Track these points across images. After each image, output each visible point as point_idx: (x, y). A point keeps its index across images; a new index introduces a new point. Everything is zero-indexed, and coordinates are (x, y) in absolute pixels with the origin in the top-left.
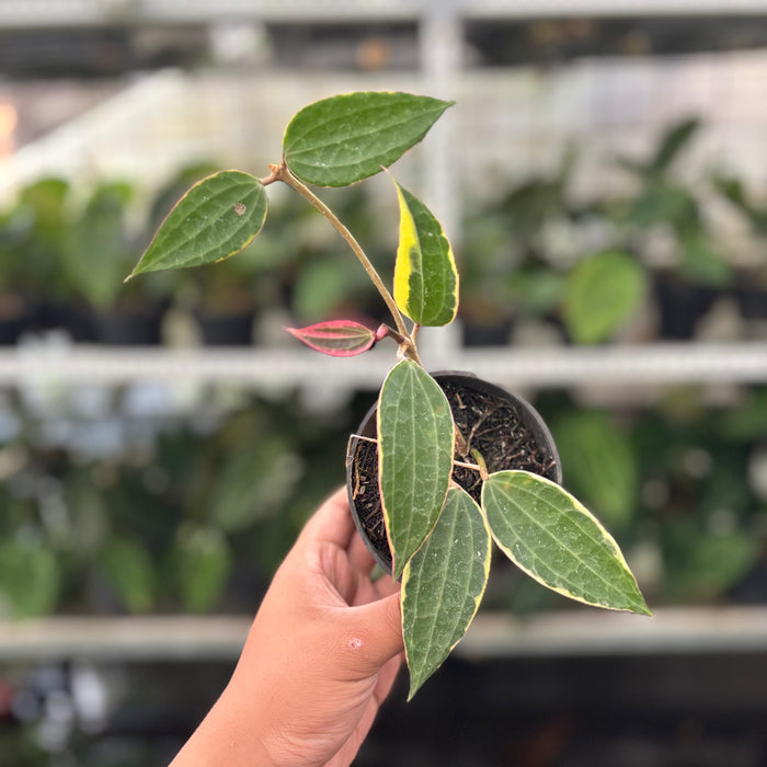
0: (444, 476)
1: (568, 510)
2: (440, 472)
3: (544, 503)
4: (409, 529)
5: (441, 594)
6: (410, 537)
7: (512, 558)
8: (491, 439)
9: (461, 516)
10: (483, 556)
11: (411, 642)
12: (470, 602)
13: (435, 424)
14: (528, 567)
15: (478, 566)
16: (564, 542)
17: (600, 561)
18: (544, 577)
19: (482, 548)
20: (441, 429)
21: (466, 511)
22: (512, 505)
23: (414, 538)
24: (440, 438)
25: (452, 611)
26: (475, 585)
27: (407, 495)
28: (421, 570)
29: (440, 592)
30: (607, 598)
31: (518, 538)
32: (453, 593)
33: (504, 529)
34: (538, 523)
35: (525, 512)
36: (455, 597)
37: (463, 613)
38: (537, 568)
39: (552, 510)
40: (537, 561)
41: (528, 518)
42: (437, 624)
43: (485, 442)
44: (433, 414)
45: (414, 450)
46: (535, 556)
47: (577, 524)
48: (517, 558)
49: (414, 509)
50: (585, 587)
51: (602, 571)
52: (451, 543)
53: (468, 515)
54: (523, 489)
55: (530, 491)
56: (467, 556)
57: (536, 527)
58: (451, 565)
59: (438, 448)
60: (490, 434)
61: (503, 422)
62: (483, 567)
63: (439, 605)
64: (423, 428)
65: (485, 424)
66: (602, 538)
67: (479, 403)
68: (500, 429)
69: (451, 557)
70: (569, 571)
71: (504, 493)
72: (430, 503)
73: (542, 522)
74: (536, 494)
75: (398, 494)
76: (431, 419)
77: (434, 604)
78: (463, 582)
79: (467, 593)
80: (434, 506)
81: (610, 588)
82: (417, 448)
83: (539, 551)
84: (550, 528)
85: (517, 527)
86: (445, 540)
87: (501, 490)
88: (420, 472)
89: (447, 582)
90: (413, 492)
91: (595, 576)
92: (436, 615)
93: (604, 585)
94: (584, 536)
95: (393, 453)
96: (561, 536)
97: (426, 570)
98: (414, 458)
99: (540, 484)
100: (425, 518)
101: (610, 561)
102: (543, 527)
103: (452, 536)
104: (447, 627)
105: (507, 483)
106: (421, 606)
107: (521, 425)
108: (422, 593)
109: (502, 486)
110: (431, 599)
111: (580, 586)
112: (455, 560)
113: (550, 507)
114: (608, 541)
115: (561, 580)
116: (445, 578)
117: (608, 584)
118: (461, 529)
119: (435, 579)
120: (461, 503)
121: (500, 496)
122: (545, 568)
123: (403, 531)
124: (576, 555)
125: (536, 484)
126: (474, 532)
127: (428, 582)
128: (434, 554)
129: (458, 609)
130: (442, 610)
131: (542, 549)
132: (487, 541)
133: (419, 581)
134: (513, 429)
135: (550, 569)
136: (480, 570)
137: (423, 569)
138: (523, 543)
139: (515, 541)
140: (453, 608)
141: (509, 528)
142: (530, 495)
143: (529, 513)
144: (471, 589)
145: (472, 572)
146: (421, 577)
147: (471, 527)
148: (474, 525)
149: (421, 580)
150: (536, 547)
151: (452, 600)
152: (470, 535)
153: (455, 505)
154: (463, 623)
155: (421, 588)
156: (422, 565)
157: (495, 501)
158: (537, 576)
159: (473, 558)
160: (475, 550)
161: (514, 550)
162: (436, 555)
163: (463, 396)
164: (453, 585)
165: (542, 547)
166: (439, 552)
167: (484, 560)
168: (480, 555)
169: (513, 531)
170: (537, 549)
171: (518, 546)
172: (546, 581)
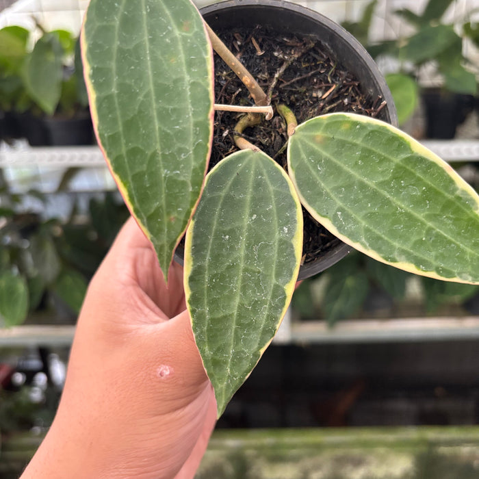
0: (201, 119)
1: (404, 156)
2: (195, 114)
3: (370, 152)
4: (163, 202)
5: (239, 285)
6: (169, 214)
7: (333, 230)
8: (303, 89)
9: (259, 185)
10: (291, 232)
11: (206, 348)
12: (278, 292)
13: (180, 47)
14: (356, 240)
15: (286, 246)
16: (403, 200)
17: (456, 221)
18: (379, 250)
19: (291, 221)
20: (190, 50)
21: (266, 177)
22: (328, 161)
23: (174, 215)
24: (190, 64)
25: (256, 305)
26: (283, 270)
27: (149, 153)
28: (208, 258)
29: (237, 284)
30: (470, 268)
31: (340, 203)
32: (254, 281)
33: (320, 194)
34: (365, 180)
35: (346, 168)
36: (257, 284)
37: (271, 307)
38: (368, 239)
39: (383, 160)
40: (367, 230)
41: (350, 176)
42: (238, 323)
43: (295, 93)
44: (177, 33)
45: (151, 87)
46: (364, 224)
47: (418, 174)
48: (340, 228)
49: (164, 172)
50: (436, 258)
51: (459, 234)
52: (247, 220)
53: (269, 182)
54: (342, 138)
55: (350, 139)
56: (270, 234)
57: (363, 186)
58: (249, 247)
59: (187, 78)
60: (301, 83)
61: (317, 66)
62: (292, 246)
63: (237, 301)
64: (163, 54)
65: (292, 71)
66: (456, 189)
67: (284, 47)
68: (314, 75)
69: (248, 238)
70: (414, 238)
71: (316, 147)
72: (187, 160)
73: (372, 179)
74: (359, 141)
75: (133, 152)
76: (174, 40)
77: (230, 297)
78: (267, 266)
79: (274, 281)
80: (193, 164)
81: (471, 254)
82: (156, 84)
83: (370, 217)
84: (382, 184)
85: (337, 190)
86: (240, 217)
87: (311, 144)
88: (164, 116)
89: (246, 270)
90: (158, 147)
91: (450, 242)
92: (235, 312)
93: (463, 252)
94: (430, 189)
95: (114, 90)
96: (397, 193)
97: (216, 258)
98: (154, 97)
99: (363, 127)
100: (184, 184)
101: (470, 219)
102: (371, 183)
103: (247, 211)
104: (251, 326)
105: (319, 134)
106: (214, 303)
107: (340, 67)
108: (213, 287)
109: (313, 139)
110: (226, 293)
111: (430, 256)
112: (254, 239)
113: (379, 156)
114: (464, 192)
115: (403, 252)
116: (242, 265)
117: (469, 250)
118: (259, 201)
119: (229, 268)
120: (258, 167)
121: (312, 153)
122: (379, 238)
123: (156, 204)
124: (420, 216)
125: (358, 127)
126: (278, 203)
127: (219, 271)
128: (225, 236)
129: (264, 302)
130: (243, 305)
131: (373, 214)
132: (295, 212)
133: (207, 272)
134: (330, 73)
135: (386, 238)
136: (288, 251)
137: (211, 256)
138: (346, 209)
139: (336, 208)
140: (256, 302)
141: (326, 192)
142: (351, 143)
143: (352, 168)
144: (278, 275)
145: (278, 253)
146: (208, 265)
147: (273, 197)
148: (277, 193)
149: (209, 270)
150: (364, 212)
151: (254, 292)
152: (272, 207)
153: (249, 171)
154: (271, 320)
155: (211, 280)
156: (209, 252)
157: (306, 161)
158: (368, 250)
159: (277, 236)
160: (279, 225)
161: (335, 220)
162: (227, 237)
163: (260, 40)
164: (254, 272)
165: (373, 211)
166: (231, 232)
167: (293, 236)
168: (286, 232)
169: (332, 195)
170: (366, 214)
171: (339, 213)
172: (382, 255)
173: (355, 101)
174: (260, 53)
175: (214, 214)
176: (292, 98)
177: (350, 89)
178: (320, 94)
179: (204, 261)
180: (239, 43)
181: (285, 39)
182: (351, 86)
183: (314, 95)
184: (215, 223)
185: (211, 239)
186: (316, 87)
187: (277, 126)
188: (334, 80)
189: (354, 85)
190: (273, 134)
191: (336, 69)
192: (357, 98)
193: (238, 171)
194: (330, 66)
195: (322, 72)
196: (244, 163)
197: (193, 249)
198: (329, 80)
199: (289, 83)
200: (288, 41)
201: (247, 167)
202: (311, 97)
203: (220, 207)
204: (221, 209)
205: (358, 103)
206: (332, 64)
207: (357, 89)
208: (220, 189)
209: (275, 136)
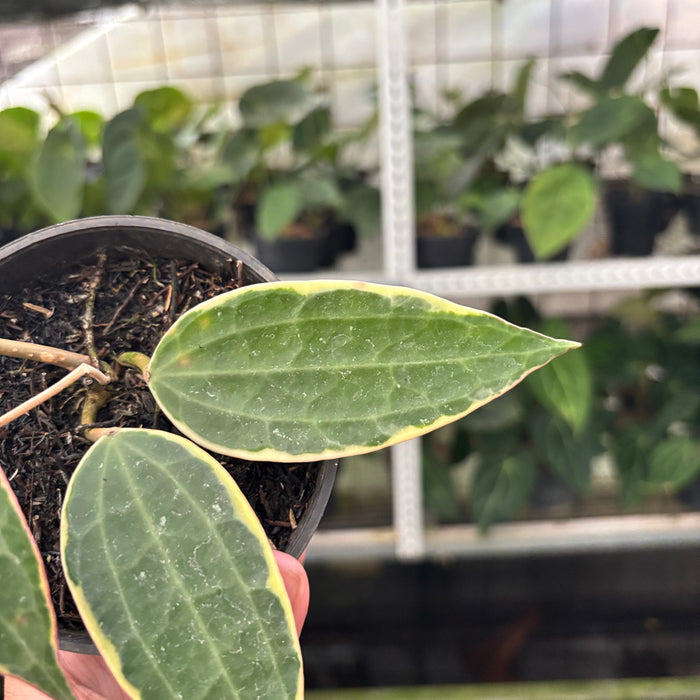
1: (297, 310)
3: (258, 332)
5: (203, 628)
7: (283, 457)
9: (142, 474)
10: (227, 506)
14: (320, 449)
15: (232, 528)
16: (339, 359)
17: (418, 337)
18: (356, 441)
19: (216, 492)
21: (146, 458)
22: (216, 380)
25: (246, 640)
28: (133, 623)
30: (480, 381)
31: (267, 419)
32: (221, 609)
33: (235, 425)
34: (277, 369)
36: (228, 611)
37: (267, 628)
38: (332, 437)
39: (279, 331)
40: (325, 426)
41: (257, 378)
42: (239, 684)
43: (127, 329)
46: (315, 421)
47: (332, 317)
48: (290, 449)
50: (431, 397)
51: (434, 350)
52: (156, 531)
53: (155, 462)
54: (212, 339)
55: (222, 334)
56: (200, 528)
57: (280, 378)
58: (182, 567)
60: (127, 312)
62: (239, 524)
63: (215, 653)
66: (387, 302)
69: (173, 556)
70: (387, 394)
71: (190, 373)
73: (283, 362)
74: (233, 330)
77: (203, 655)
78: (224, 574)
79: (247, 589)
81: (468, 363)
83: (315, 409)
84: (299, 359)
85: (253, 404)
86: (144, 535)
87: (180, 373)
89: (198, 602)
91: (431, 368)
92: (223, 672)
93: (457, 366)
94: (359, 324)
96: (326, 355)
97: (146, 615)
99: (225, 310)
101: (432, 324)
102: (286, 367)
103: (148, 520)
104: (262, 673)
105: (179, 355)
108: (167, 660)
109: (177, 366)
110: (192, 654)
111: (422, 402)
113: (270, 330)
114: (399, 298)
115: (387, 420)
116: (189, 599)
117: (461, 360)
119: (173, 616)
120: (127, 453)
121: (189, 383)
122: (346, 425)
124: (372, 362)
125: (219, 314)
126: (183, 480)
127: (162, 630)
128: (138, 575)
129: (253, 629)
130: (227, 653)
131: (316, 402)
132: (214, 476)
133: (144, 645)
134: (155, 276)
135: (354, 419)
136: (239, 533)
137: (135, 617)
138: (279, 419)
139: (267, 428)
140: (243, 635)
141: (241, 418)
142: (226, 339)
143: (251, 366)
144: (248, 576)
145: (228, 546)
146: (141, 634)
147: (171, 477)
148: (175, 468)
149: (146, 639)
150: (305, 408)
151: (230, 624)
152: (180, 490)
153: (119, 465)
154: (281, 644)
155: (158, 652)
156: (129, 614)
157: (188, 399)
158: (344, 449)
159: (210, 524)
160: (204, 507)
161: (277, 444)
162: (143, 574)
163: (40, 299)
164: (212, 596)
165: (314, 398)
166: (145, 564)
167: (231, 510)
168: (220, 509)
169: (252, 416)
170: (310, 407)
171: (276, 431)
172: (364, 443)
173: (209, 286)
174: (49, 314)
175: (104, 556)
176: (128, 336)
177: (193, 277)
178: (160, 309)
179: (130, 632)
180: (14, 320)
181: (72, 276)
182: (190, 273)
183: (155, 314)
184: (112, 567)
185: (120, 592)
186: (149, 304)
187: (134, 381)
188: (165, 281)
189: (194, 270)
190: (135, 395)
191: (159, 267)
192: (208, 281)
193: (103, 476)
194: (149, 270)
195: (145, 282)
196: (106, 459)
197: (102, 628)
198: (160, 284)
199: (112, 323)
200: (77, 276)
201: (114, 462)
202: (153, 320)
203: (105, 540)
204: (110, 543)
205: (214, 286)
206: (150, 265)
207: (200, 271)
208: (93, 516)
209: (139, 396)
